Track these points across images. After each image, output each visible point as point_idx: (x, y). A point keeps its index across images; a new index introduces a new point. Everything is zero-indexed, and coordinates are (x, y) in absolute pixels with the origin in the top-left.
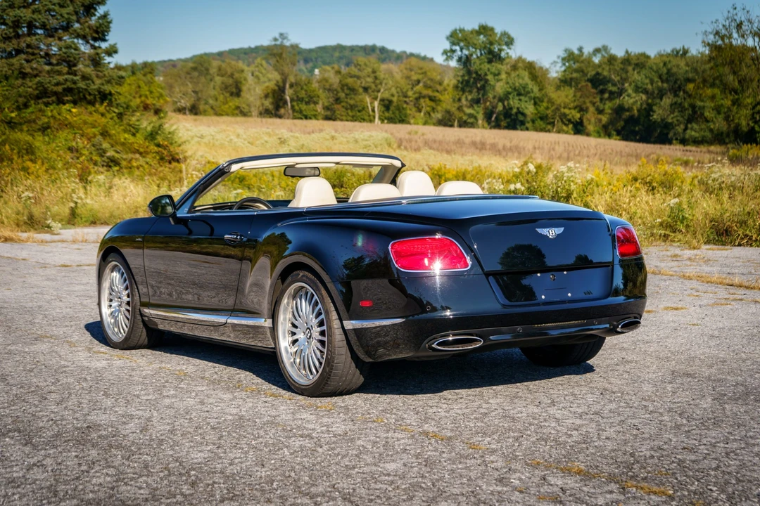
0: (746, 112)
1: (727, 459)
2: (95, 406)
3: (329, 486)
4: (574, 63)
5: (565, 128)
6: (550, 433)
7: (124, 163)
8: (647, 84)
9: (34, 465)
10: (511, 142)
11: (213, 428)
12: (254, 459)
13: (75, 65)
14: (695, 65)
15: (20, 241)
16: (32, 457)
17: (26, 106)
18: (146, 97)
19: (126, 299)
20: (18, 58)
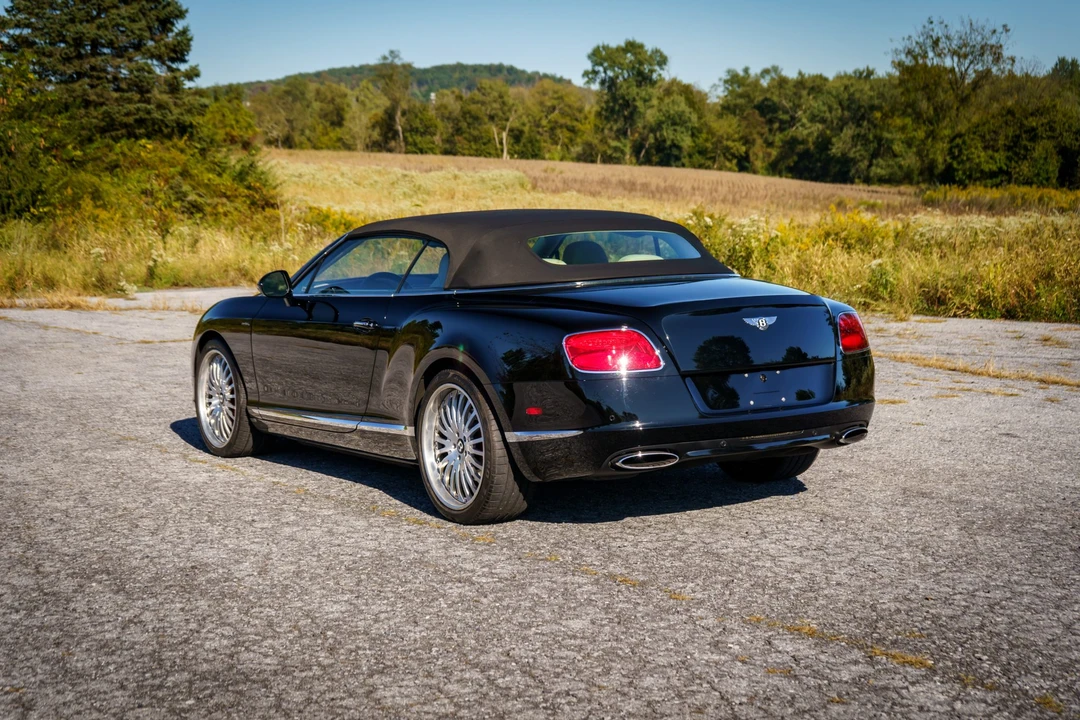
0: (944, 145)
1: (991, 615)
2: (199, 538)
3: (502, 654)
4: (739, 87)
5: (728, 164)
6: (766, 577)
7: (208, 209)
8: (825, 112)
9: (130, 621)
10: (665, 182)
11: (348, 569)
12: (404, 613)
13: (148, 91)
14: (881, 89)
15: (90, 308)
16: (127, 610)
17: (90, 140)
18: (232, 127)
19: (228, 395)
20: (80, 83)
